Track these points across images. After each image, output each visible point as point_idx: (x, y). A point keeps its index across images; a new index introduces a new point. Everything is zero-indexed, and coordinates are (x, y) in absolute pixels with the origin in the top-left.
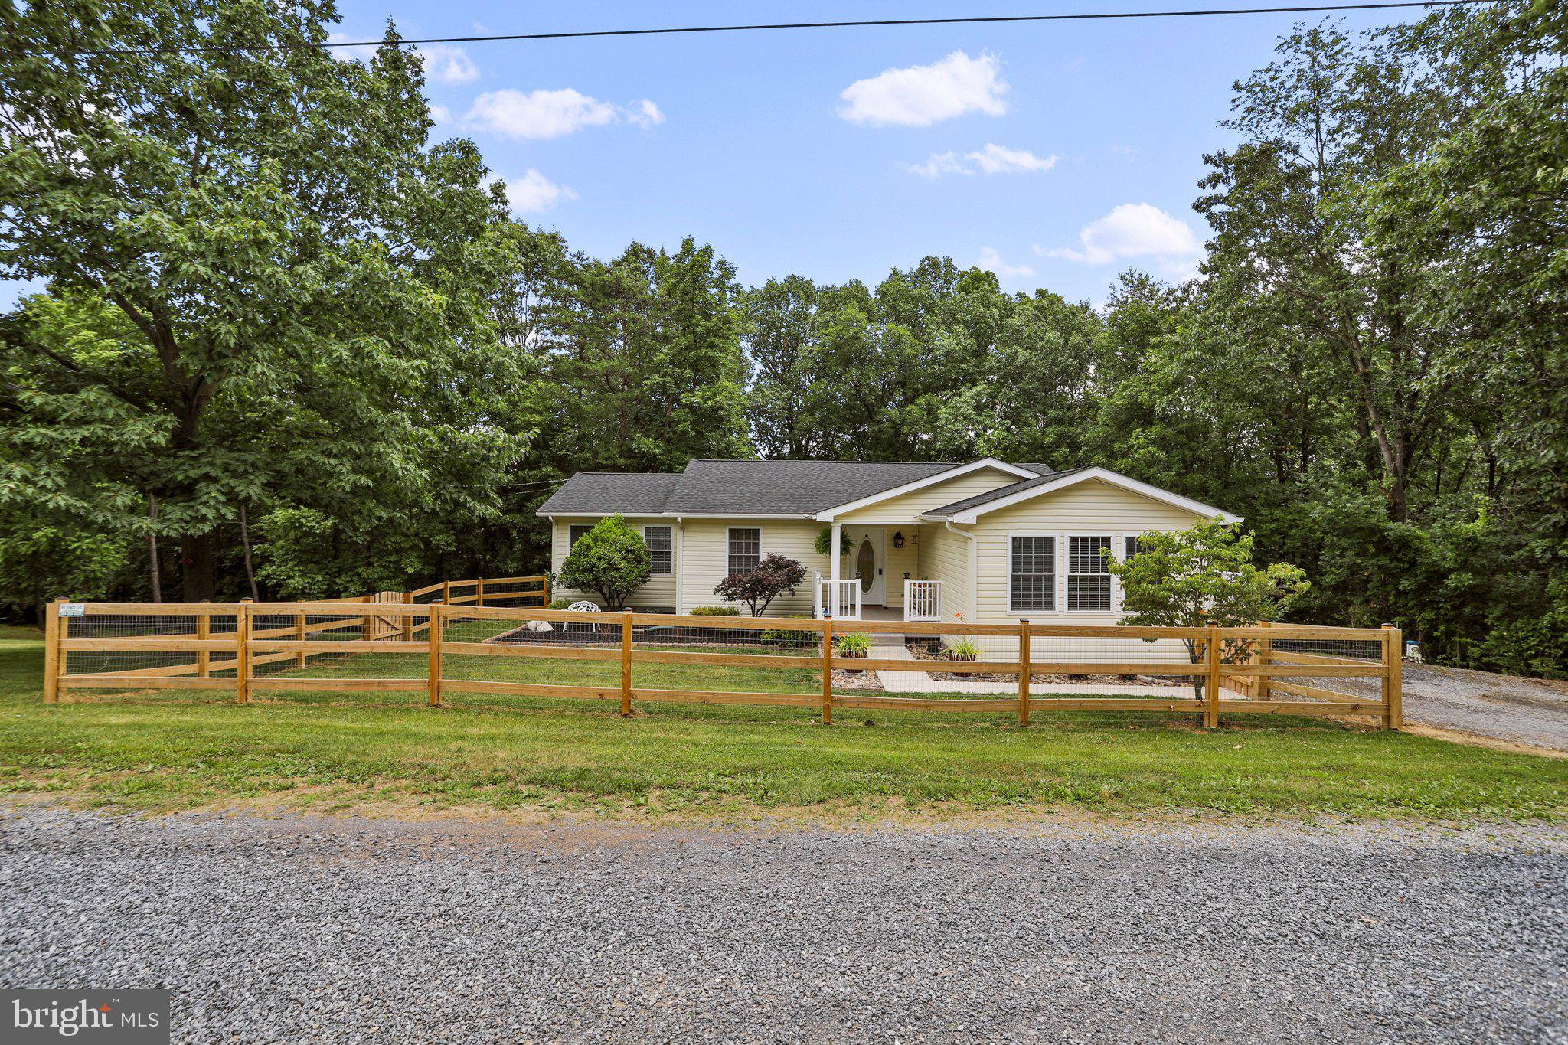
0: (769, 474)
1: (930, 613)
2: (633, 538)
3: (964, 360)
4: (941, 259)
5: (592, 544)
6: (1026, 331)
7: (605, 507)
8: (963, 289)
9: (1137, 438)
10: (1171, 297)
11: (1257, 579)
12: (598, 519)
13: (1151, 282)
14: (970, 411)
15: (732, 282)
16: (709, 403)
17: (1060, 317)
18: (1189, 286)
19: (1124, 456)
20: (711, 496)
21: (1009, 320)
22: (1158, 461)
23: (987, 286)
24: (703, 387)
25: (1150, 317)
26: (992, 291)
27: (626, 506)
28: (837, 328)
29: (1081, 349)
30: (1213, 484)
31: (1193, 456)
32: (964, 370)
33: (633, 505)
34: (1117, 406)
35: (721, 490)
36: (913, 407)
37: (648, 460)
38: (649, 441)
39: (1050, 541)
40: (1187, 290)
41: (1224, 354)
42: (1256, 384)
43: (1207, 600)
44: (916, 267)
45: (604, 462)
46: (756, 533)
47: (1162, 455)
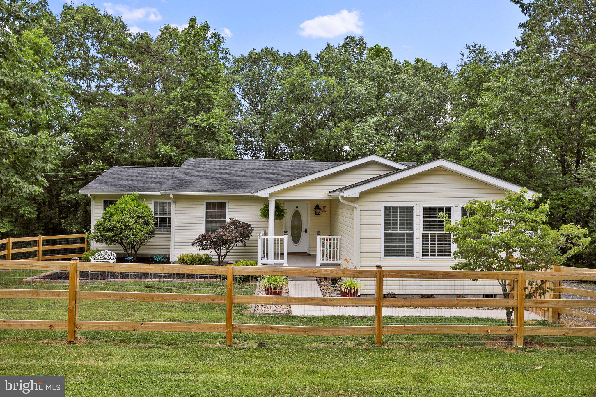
0: (237, 167)
1: (334, 258)
2: (143, 208)
3: (370, 100)
4: (357, 38)
5: (114, 212)
6: (408, 83)
7: (127, 188)
8: (370, 57)
9: (475, 147)
10: (498, 61)
11: (552, 236)
12: (120, 196)
13: (486, 51)
14: (372, 131)
15: (222, 47)
16: (206, 123)
17: (429, 73)
18: (509, 54)
19: (467, 158)
20: (196, 181)
21: (399, 76)
22: (488, 162)
23: (384, 55)
24: (202, 113)
25: (483, 72)
26: (388, 58)
27: (141, 187)
28: (291, 79)
29: (441, 93)
30: (522, 176)
31: (510, 158)
32: (369, 106)
33: (146, 187)
34: (462, 127)
35: (203, 177)
36: (338, 128)
37: (166, 159)
38: (167, 148)
39: (410, 210)
40: (507, 56)
41: (529, 94)
42: (550, 112)
43: (515, 251)
44: (342, 43)
45: (138, 161)
46: (224, 205)
47: (490, 157)
